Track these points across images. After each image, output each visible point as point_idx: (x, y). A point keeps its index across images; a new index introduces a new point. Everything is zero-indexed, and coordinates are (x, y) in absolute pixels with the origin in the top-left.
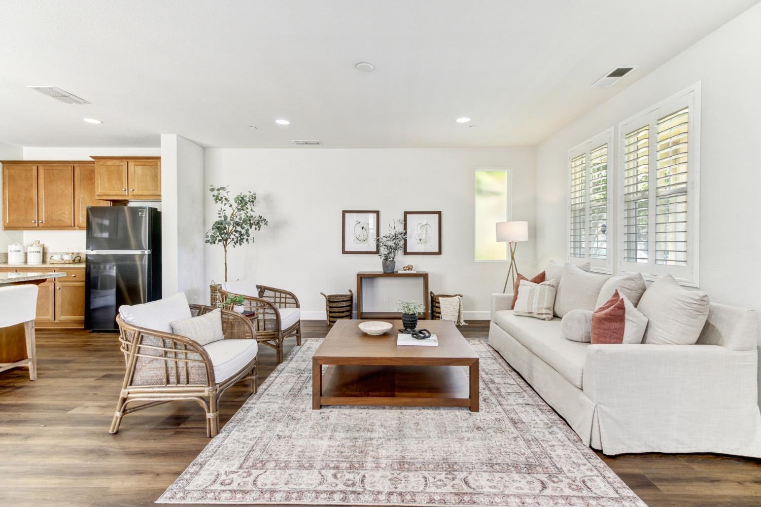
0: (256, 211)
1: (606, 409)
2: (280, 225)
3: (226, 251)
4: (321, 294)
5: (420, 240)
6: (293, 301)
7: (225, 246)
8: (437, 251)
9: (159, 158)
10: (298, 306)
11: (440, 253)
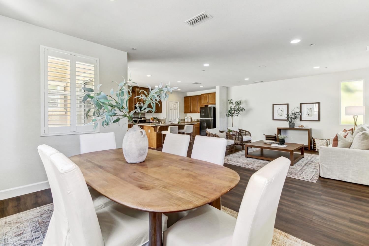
0: (241, 106)
1: (324, 165)
2: (249, 110)
3: (232, 119)
4: (264, 134)
5: (308, 115)
6: (249, 134)
7: (232, 117)
8: (317, 119)
9: (215, 93)
10: (251, 136)
11: (319, 120)
